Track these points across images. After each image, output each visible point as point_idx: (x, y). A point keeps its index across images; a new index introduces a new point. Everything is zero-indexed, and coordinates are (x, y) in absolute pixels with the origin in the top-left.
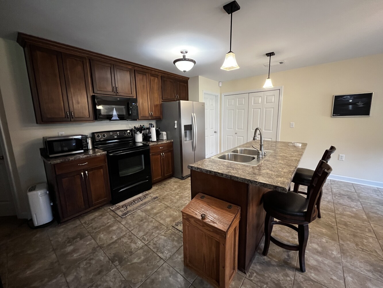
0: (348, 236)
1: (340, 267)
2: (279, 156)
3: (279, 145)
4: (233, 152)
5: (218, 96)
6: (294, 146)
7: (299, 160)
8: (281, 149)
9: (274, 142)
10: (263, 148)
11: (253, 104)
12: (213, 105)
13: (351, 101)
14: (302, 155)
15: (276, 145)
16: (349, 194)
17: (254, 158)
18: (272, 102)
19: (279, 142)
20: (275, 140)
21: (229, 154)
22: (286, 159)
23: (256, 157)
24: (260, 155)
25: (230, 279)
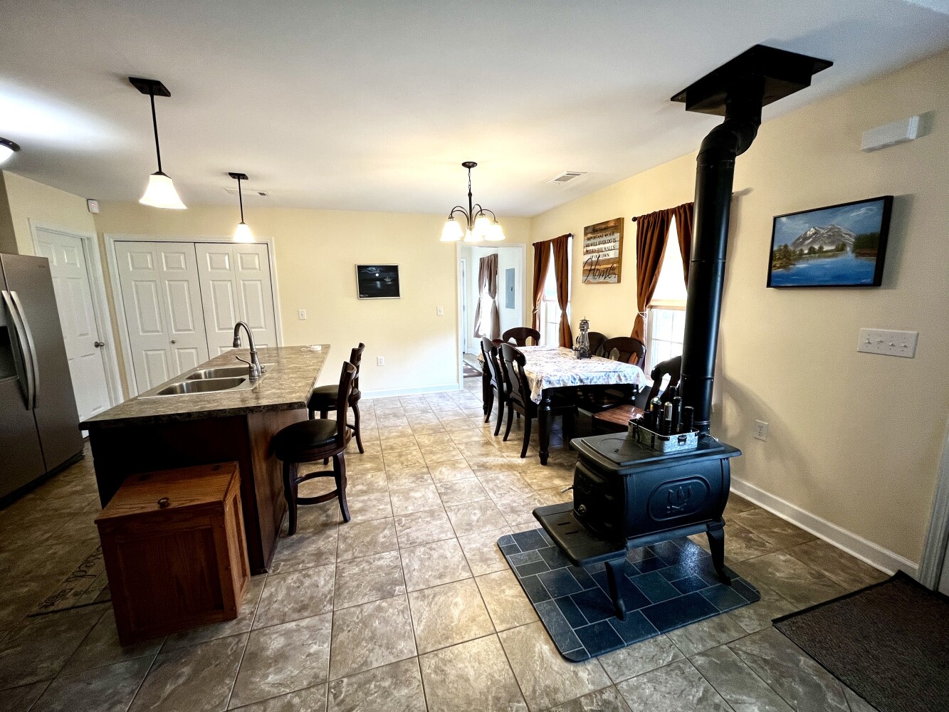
0: (394, 459)
1: (387, 494)
2: (289, 369)
3: (283, 353)
4: (190, 378)
5: (89, 239)
6: (310, 351)
7: (319, 369)
8: (290, 358)
9: (274, 349)
10: (256, 359)
11: (210, 270)
12: (75, 264)
13: (377, 275)
14: (322, 362)
15: (278, 353)
16: (395, 411)
17: (242, 380)
18: (255, 269)
19: (282, 348)
20: (275, 346)
21: (184, 384)
22: (299, 371)
23: (247, 377)
24: (253, 371)
25: (241, 590)
